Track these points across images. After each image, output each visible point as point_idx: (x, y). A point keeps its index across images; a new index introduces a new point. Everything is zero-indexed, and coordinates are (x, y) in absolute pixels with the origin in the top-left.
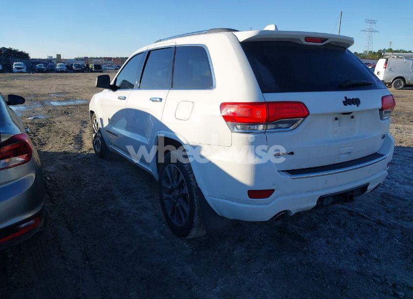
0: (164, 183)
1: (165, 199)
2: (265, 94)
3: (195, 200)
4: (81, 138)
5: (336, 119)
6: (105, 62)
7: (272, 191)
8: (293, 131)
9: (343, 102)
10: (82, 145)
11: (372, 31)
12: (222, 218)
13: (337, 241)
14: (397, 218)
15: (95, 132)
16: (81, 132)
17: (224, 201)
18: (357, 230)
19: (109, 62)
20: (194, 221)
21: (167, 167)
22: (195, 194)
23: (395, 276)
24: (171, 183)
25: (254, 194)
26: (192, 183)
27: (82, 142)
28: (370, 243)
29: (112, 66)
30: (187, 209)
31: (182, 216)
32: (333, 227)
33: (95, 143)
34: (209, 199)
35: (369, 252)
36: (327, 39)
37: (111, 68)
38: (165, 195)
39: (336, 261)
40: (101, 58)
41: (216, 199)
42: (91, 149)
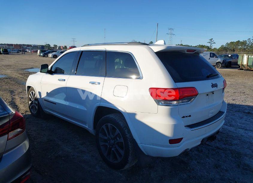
0: (101, 135)
1: (102, 146)
2: (177, 83)
3: (130, 146)
4: (15, 103)
5: (207, 95)
6: (8, 47)
7: (181, 139)
8: (191, 103)
9: (212, 86)
10: (18, 108)
11: (172, 34)
12: (148, 156)
13: (202, 161)
14: (225, 144)
15: (30, 100)
16: (13, 99)
17: (151, 146)
18: (209, 153)
19: (11, 47)
20: (129, 160)
21: (104, 125)
22: (129, 142)
23: (239, 179)
24: (107, 135)
25: (173, 141)
26: (127, 136)
27: (17, 106)
28: (219, 160)
29: (15, 50)
30: (122, 152)
31: (118, 157)
32: (196, 153)
33: (31, 107)
34: (140, 146)
35: (220, 166)
36: (195, 50)
37: (15, 51)
38: (101, 143)
39: (207, 174)
40: (5, 44)
41: (147, 145)
42: (26, 111)
